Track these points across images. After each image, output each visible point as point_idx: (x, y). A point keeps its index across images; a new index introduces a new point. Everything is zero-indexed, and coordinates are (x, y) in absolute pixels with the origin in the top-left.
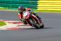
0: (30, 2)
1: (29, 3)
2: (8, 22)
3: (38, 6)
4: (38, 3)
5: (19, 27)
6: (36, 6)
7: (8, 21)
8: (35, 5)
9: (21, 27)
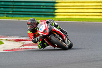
0: (44, 6)
1: (42, 7)
2: (7, 40)
3: (56, 11)
4: (56, 7)
5: (25, 47)
6: (53, 12)
7: (6, 37)
8: (52, 10)
9: (27, 47)
